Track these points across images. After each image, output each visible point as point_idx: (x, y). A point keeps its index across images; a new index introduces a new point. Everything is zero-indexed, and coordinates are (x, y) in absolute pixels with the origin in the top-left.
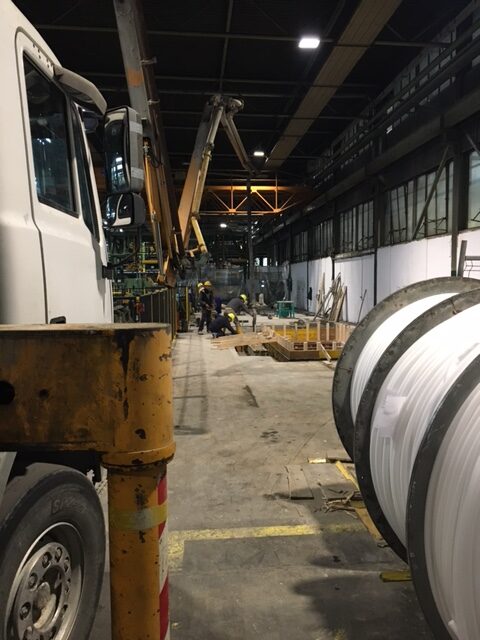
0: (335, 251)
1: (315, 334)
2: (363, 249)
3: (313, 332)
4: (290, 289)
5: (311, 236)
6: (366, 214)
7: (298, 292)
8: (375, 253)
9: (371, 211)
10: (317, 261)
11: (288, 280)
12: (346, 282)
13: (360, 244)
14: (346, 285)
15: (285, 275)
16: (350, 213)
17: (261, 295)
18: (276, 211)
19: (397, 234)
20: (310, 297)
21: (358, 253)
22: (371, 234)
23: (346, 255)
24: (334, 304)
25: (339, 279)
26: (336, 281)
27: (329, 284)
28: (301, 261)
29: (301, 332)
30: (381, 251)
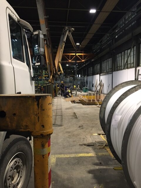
0: (100, 73)
1: (94, 97)
2: (109, 72)
3: (94, 96)
4: (87, 84)
5: (93, 68)
6: (109, 62)
7: (89, 85)
8: (112, 73)
9: (111, 61)
10: (95, 76)
11: (86, 81)
12: (103, 82)
13: (108, 71)
14: (103, 83)
15: (86, 80)
16: (105, 61)
17: (78, 86)
18: (83, 61)
19: (119, 68)
20: (93, 86)
21: (107, 73)
22: (111, 68)
23: (103, 74)
24: (100, 88)
25: (102, 81)
26: (101, 81)
27: (98, 83)
28: (90, 76)
29: (90, 96)
30: (114, 73)
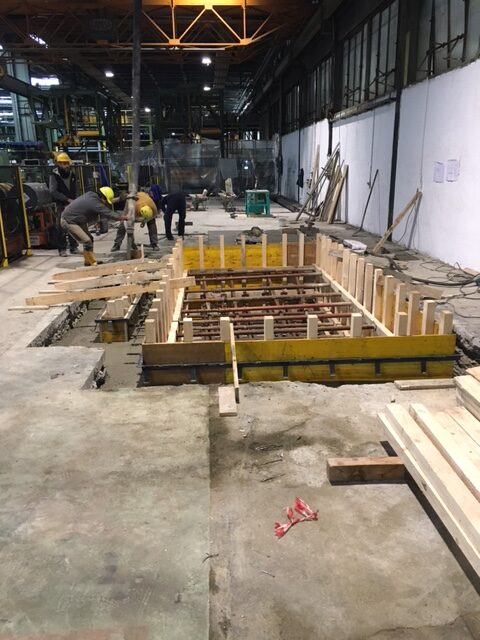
1: (279, 255)
3: (273, 251)
4: (281, 172)
6: (384, 30)
7: (289, 176)
8: (398, 100)
9: (394, 21)
10: (310, 128)
11: (277, 159)
12: (347, 159)
13: (372, 88)
14: (346, 163)
15: (275, 152)
16: (359, 35)
17: (229, 181)
18: (245, 42)
21: (370, 105)
23: (349, 111)
24: (330, 191)
25: (338, 153)
26: (334, 154)
27: (324, 161)
28: (293, 131)
30: (407, 95)
